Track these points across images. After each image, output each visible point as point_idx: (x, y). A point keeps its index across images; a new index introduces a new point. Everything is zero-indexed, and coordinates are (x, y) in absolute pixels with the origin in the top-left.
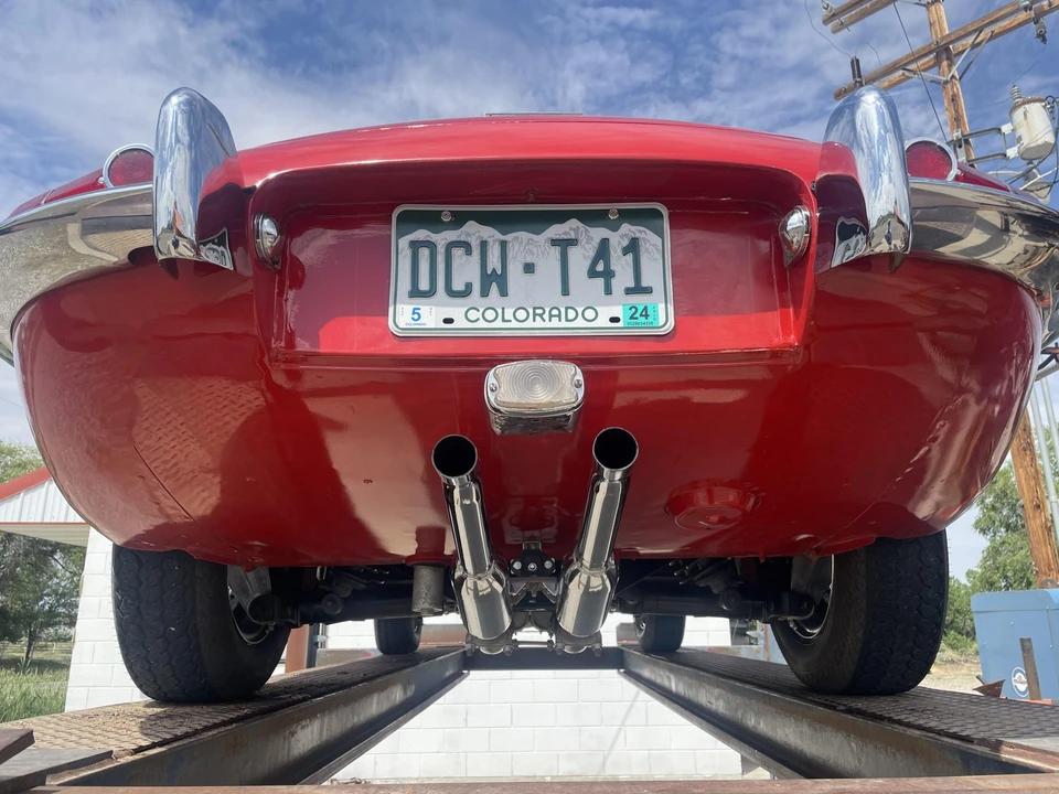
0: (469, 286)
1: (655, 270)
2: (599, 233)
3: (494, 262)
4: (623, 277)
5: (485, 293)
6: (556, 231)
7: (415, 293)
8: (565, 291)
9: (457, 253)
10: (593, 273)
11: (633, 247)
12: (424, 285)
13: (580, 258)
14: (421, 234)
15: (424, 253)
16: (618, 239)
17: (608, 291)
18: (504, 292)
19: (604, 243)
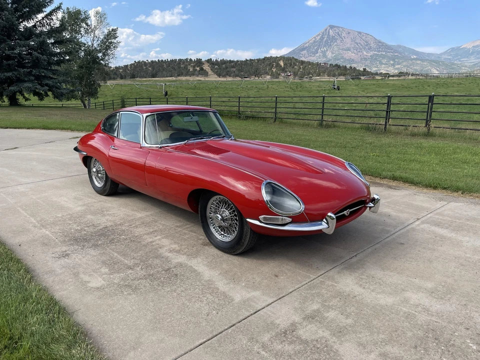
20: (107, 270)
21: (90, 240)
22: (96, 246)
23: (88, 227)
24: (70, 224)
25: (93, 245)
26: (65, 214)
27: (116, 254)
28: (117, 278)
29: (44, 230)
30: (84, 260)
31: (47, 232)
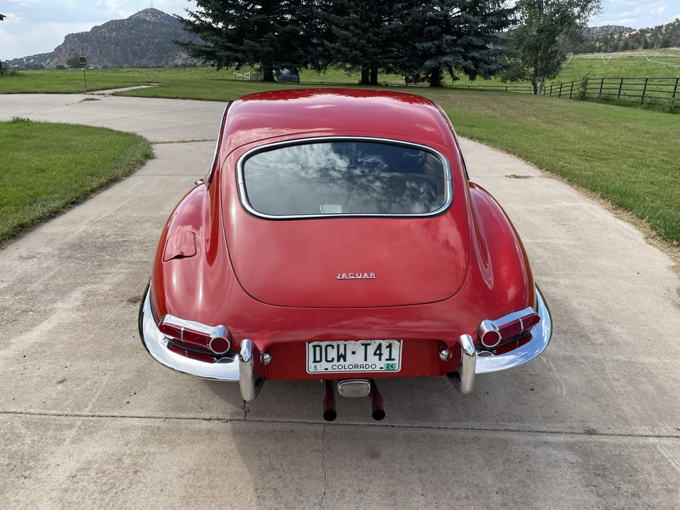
0: (333, 359)
1: (397, 352)
2: (378, 342)
3: (342, 351)
4: (385, 355)
5: (338, 361)
6: (362, 341)
7: (315, 361)
8: (366, 360)
9: (329, 348)
10: (375, 354)
11: (390, 346)
12: (318, 359)
13: (371, 349)
14: (316, 343)
15: (318, 349)
16: (385, 343)
17: (380, 360)
18: (345, 360)
19: (380, 345)
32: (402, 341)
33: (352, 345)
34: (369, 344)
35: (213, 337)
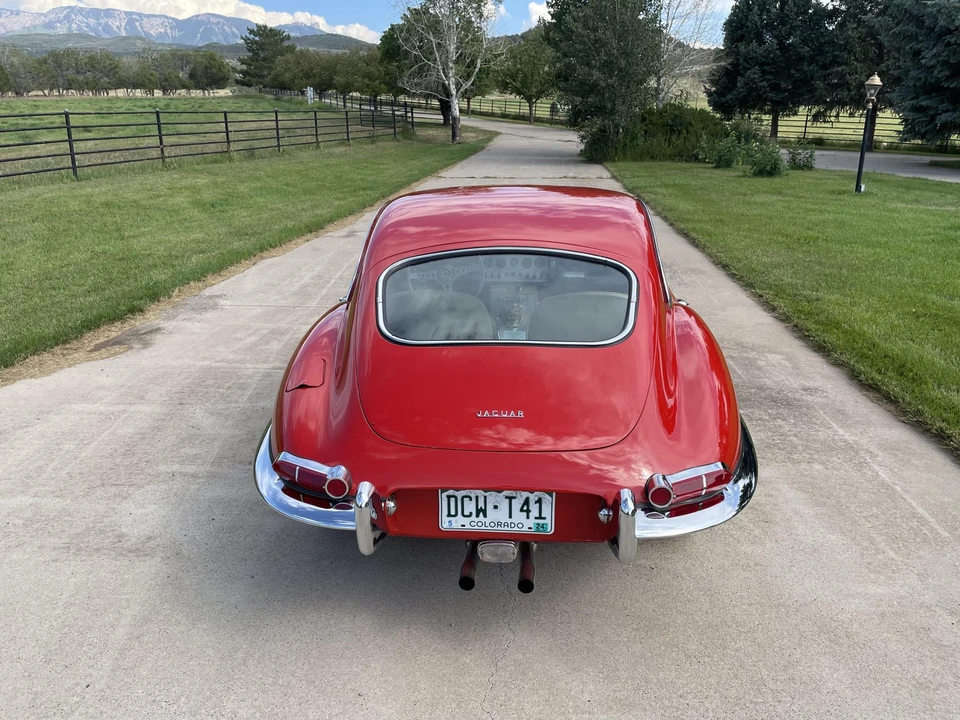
0: (471, 514)
1: (548, 511)
2: (525, 494)
3: (481, 505)
4: (534, 512)
5: (477, 516)
6: (506, 493)
7: (449, 515)
8: (510, 517)
9: (466, 500)
10: (522, 510)
11: (539, 501)
12: (453, 513)
13: (517, 504)
14: (451, 492)
15: (453, 500)
16: (533, 497)
17: (528, 517)
18: (485, 516)
19: (527, 499)
20: (759, 362)
21: (766, 398)
22: (761, 388)
23: (761, 419)
24: (796, 436)
25: (764, 390)
26: (804, 466)
27: (740, 372)
28: (752, 355)
29: (847, 437)
30: (782, 377)
31: (841, 432)
32: (554, 494)
33: (492, 497)
34: (515, 498)
35: (330, 478)
